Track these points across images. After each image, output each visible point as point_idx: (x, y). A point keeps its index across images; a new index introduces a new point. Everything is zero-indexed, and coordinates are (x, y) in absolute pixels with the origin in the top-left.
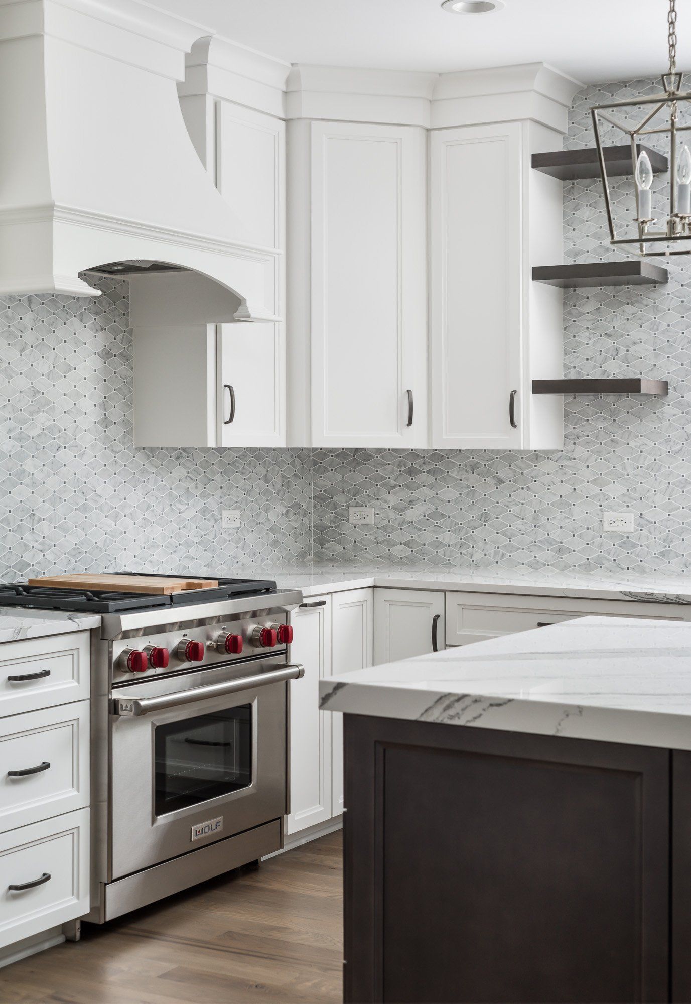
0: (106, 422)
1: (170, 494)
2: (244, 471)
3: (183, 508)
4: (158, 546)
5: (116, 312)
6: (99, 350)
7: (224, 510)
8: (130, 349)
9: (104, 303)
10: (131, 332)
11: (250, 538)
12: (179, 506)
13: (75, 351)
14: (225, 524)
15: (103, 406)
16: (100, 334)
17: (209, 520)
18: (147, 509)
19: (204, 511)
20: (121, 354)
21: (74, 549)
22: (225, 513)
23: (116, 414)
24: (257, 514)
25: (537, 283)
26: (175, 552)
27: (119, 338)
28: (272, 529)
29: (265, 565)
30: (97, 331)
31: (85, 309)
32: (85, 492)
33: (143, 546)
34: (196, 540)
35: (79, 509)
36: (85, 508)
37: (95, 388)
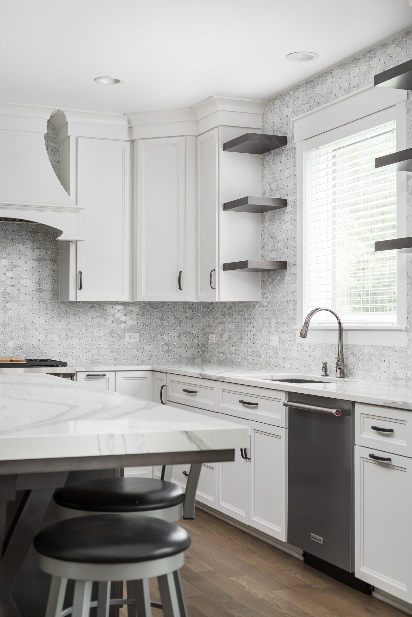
0: (40, 290)
1: (86, 324)
2: (143, 314)
3: (95, 331)
4: (76, 348)
5: (48, 240)
6: (36, 258)
7: (127, 333)
8: (57, 257)
9: (39, 236)
10: (58, 249)
11: (148, 348)
12: (92, 330)
13: (19, 259)
14: (127, 340)
15: (38, 283)
16: (36, 251)
17: (115, 337)
18: (69, 331)
19: (112, 333)
20: (51, 259)
21: (17, 347)
22: (127, 335)
23: (47, 286)
24: (154, 336)
25: (225, 211)
26: (89, 351)
27: (49, 252)
28: (166, 344)
29: (160, 362)
30: (34, 249)
31: (26, 240)
32: (25, 322)
33: (65, 348)
34: (105, 347)
35: (21, 329)
36: (25, 329)
37: (33, 275)
